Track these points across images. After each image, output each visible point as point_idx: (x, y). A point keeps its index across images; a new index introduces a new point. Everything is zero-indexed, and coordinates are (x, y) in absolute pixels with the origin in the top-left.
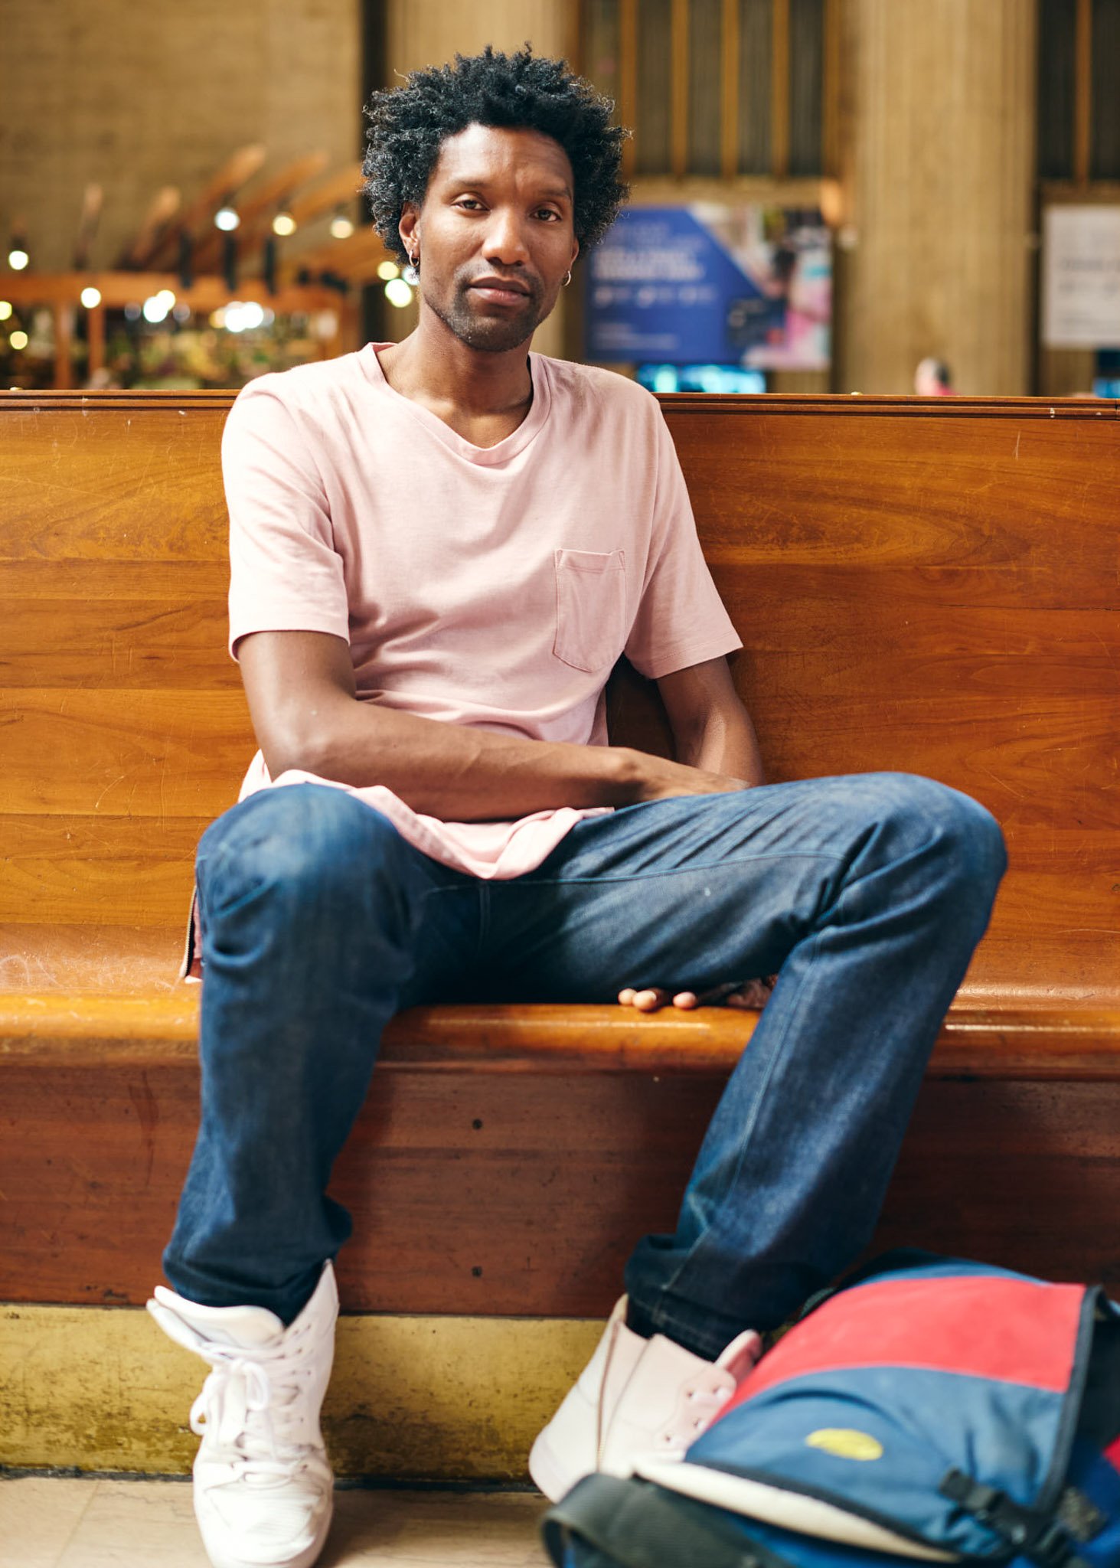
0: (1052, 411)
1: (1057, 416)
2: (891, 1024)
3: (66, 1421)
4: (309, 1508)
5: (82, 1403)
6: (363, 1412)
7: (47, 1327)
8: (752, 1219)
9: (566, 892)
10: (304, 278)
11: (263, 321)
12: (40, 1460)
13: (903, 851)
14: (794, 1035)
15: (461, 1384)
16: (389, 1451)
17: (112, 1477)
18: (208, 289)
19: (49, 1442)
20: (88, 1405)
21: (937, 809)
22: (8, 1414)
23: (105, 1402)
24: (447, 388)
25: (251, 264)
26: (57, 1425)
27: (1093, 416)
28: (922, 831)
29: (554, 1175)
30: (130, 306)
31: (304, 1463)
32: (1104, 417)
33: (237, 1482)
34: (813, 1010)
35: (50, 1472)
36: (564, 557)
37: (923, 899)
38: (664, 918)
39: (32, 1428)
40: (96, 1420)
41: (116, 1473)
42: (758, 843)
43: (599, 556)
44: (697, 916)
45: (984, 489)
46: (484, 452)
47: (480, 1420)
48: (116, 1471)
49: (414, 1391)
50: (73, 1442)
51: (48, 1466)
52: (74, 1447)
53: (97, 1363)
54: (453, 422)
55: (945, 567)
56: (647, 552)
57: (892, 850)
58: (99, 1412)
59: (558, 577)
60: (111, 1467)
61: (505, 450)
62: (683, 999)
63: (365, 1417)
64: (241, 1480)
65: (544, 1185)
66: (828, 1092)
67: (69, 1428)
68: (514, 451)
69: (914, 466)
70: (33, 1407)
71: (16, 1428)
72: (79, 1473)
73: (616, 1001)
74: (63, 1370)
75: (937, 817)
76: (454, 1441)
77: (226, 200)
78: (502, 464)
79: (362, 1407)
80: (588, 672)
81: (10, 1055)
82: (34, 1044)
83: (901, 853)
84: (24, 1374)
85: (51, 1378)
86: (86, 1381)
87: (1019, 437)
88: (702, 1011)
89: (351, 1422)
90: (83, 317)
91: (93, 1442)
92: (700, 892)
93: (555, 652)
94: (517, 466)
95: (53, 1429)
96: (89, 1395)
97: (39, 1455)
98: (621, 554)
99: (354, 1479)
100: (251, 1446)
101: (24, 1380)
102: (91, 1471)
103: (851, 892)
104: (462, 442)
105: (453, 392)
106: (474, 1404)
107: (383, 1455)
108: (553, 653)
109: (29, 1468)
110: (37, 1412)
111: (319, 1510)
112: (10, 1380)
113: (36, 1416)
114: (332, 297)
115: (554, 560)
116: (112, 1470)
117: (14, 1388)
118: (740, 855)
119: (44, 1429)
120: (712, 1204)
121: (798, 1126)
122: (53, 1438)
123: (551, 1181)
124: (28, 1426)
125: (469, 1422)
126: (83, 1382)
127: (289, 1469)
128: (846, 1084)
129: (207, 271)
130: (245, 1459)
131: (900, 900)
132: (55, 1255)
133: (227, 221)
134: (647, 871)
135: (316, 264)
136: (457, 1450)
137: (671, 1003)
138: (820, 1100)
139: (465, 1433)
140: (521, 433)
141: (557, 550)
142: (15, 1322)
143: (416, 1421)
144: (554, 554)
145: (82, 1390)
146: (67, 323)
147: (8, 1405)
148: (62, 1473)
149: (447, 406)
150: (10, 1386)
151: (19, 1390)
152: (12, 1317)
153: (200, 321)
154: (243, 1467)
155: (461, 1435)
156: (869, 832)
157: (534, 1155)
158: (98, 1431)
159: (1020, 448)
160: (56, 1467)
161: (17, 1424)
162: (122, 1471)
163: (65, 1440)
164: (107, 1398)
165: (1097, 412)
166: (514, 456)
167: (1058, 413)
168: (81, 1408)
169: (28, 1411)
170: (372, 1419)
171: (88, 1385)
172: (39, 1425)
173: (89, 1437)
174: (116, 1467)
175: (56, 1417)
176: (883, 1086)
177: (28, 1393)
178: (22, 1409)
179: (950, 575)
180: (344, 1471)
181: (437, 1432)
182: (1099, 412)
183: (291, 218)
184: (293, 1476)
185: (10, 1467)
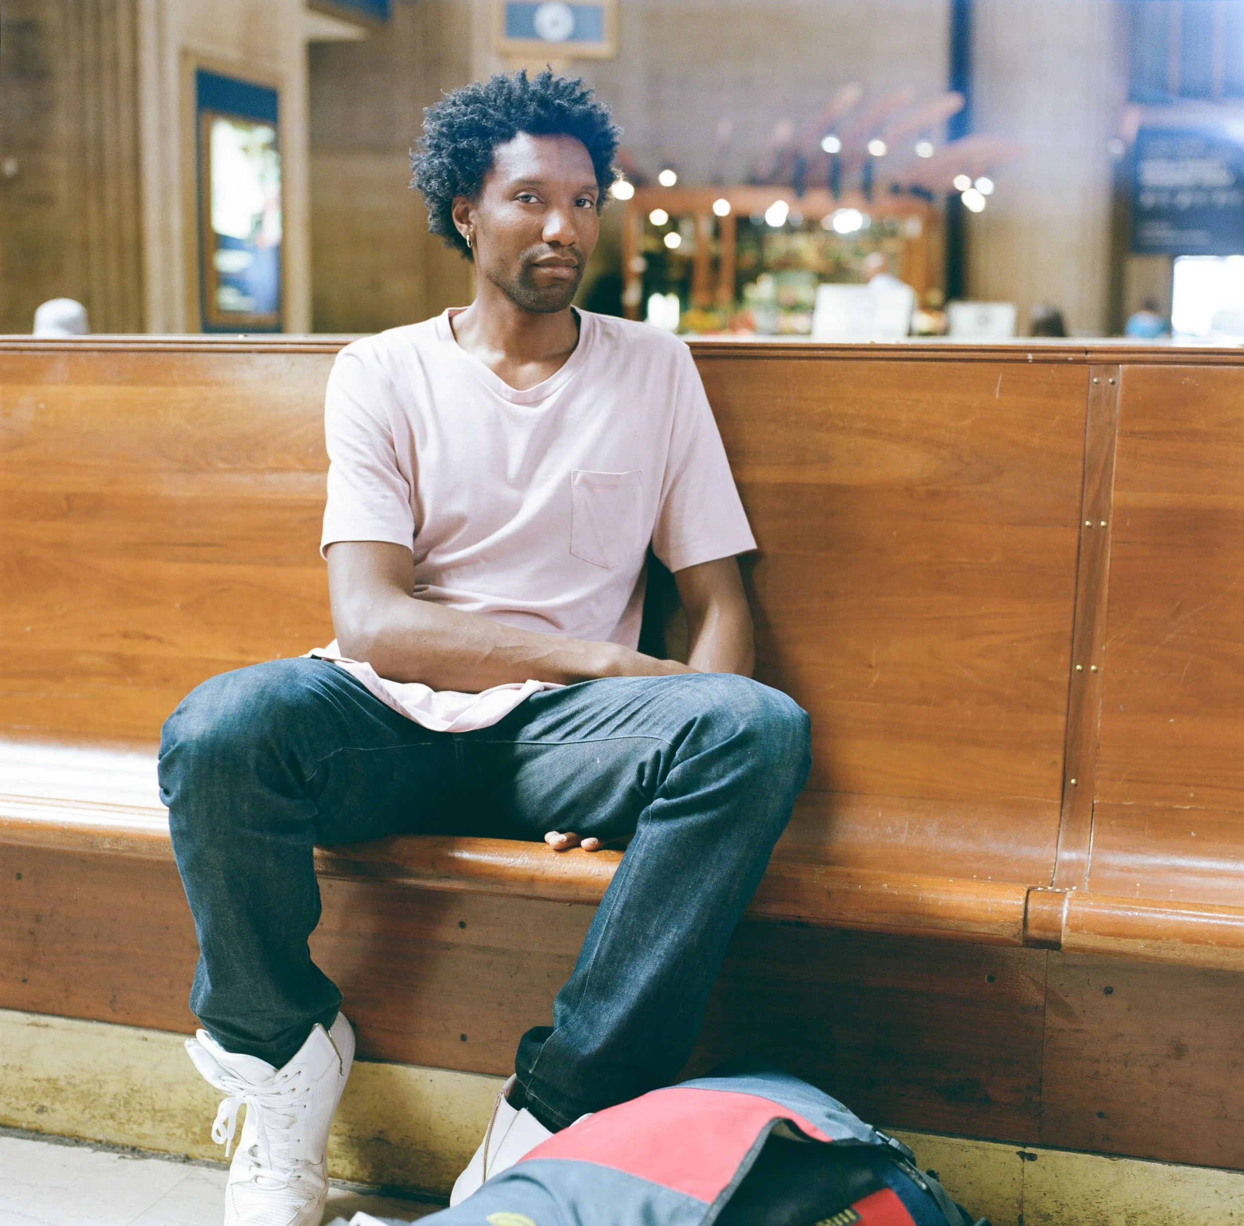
0: (1030, 356)
1: (1035, 361)
2: (701, 881)
3: (179, 1120)
4: (297, 1209)
5: (190, 1108)
6: (381, 1137)
7: (166, 1049)
8: (592, 1025)
9: (521, 749)
10: (896, 190)
11: (863, 224)
12: (162, 1147)
13: (713, 742)
14: (629, 882)
15: (451, 1123)
16: (400, 1168)
17: (208, 1165)
18: (817, 200)
19: (168, 1134)
20: (193, 1110)
21: (744, 709)
22: (141, 1111)
23: (205, 1109)
24: (500, 343)
25: (853, 178)
26: (173, 1122)
27: (1065, 361)
28: (729, 725)
29: (518, 968)
30: (753, 214)
31: (297, 1174)
32: (1076, 362)
33: (250, 1181)
34: (643, 864)
35: (167, 1156)
36: (579, 476)
37: (724, 782)
38: (572, 778)
39: (157, 1123)
40: (199, 1121)
41: (213, 1163)
42: (631, 725)
43: (611, 475)
44: (591, 778)
45: (967, 423)
46: (520, 393)
47: (464, 1152)
48: (213, 1161)
49: (416, 1124)
50: (184, 1136)
51: (167, 1152)
52: (185, 1140)
53: (199, 1079)
54: (500, 370)
55: (931, 488)
56: (663, 472)
57: (705, 740)
58: (201, 1116)
59: (573, 492)
60: (209, 1157)
61: (540, 391)
62: (587, 842)
63: (382, 1140)
64: (253, 1181)
65: (511, 976)
66: (651, 932)
67: (181, 1125)
68: (545, 393)
69: (910, 403)
70: (157, 1107)
71: (146, 1121)
72: (187, 1159)
73: (543, 840)
74: (177, 1082)
75: (742, 715)
76: (446, 1166)
77: (830, 129)
78: (536, 403)
79: (381, 1132)
80: (606, 568)
81: (110, 850)
82: (125, 843)
83: (712, 742)
84: (151, 1082)
85: (168, 1087)
86: (192, 1092)
87: (1000, 378)
88: (602, 853)
89: (373, 1143)
90: (718, 223)
91: (198, 1138)
92: (594, 760)
93: (572, 552)
94: (547, 405)
95: (171, 1125)
96: (195, 1103)
97: (161, 1143)
98: (639, 473)
99: (376, 1187)
100: (262, 1156)
101: (151, 1087)
102: (197, 1159)
103: (675, 773)
104: (504, 385)
105: (506, 346)
106: (461, 1140)
107: (396, 1170)
108: (570, 552)
109: (155, 1152)
110: (160, 1111)
111: (307, 1211)
112: (142, 1086)
113: (159, 1114)
114: (919, 204)
115: (570, 477)
116: (210, 1160)
117: (145, 1091)
118: (620, 734)
119: (165, 1125)
120: (569, 1010)
121: (629, 955)
122: (171, 1132)
123: (515, 973)
124: (154, 1121)
125: (458, 1153)
126: (190, 1092)
127: (285, 1177)
128: (664, 926)
129: (817, 185)
130: (259, 1165)
131: (708, 782)
132: (172, 997)
133: (831, 145)
134: (569, 739)
135: (905, 178)
136: (449, 1173)
137: (579, 846)
138: (646, 937)
139: (454, 1161)
140: (556, 378)
141: (573, 471)
142: (145, 1043)
143: (418, 1148)
144: (570, 474)
145: (189, 1098)
146: (706, 228)
147: (141, 1104)
148: (174, 1158)
149: (499, 356)
150: (142, 1090)
151: (148, 1093)
152: (143, 1040)
153: (812, 225)
154: (256, 1171)
155: (452, 1162)
156: (691, 724)
157: (502, 952)
158: (201, 1130)
159: (1000, 388)
160: (172, 1153)
161: (147, 1119)
162: (217, 1161)
163: (178, 1135)
164: (206, 1106)
165: (1069, 357)
166: (547, 397)
167: (1035, 358)
168: (189, 1111)
169: (154, 1109)
170: (388, 1142)
171: (194, 1095)
172: (161, 1121)
173: (194, 1133)
174: (213, 1158)
175: (173, 1116)
176: (693, 930)
177: (154, 1096)
178: (150, 1107)
179: (934, 495)
180: (369, 1180)
181: (434, 1157)
182: (1071, 357)
183: (882, 141)
184: (288, 1183)
185: (142, 1149)
